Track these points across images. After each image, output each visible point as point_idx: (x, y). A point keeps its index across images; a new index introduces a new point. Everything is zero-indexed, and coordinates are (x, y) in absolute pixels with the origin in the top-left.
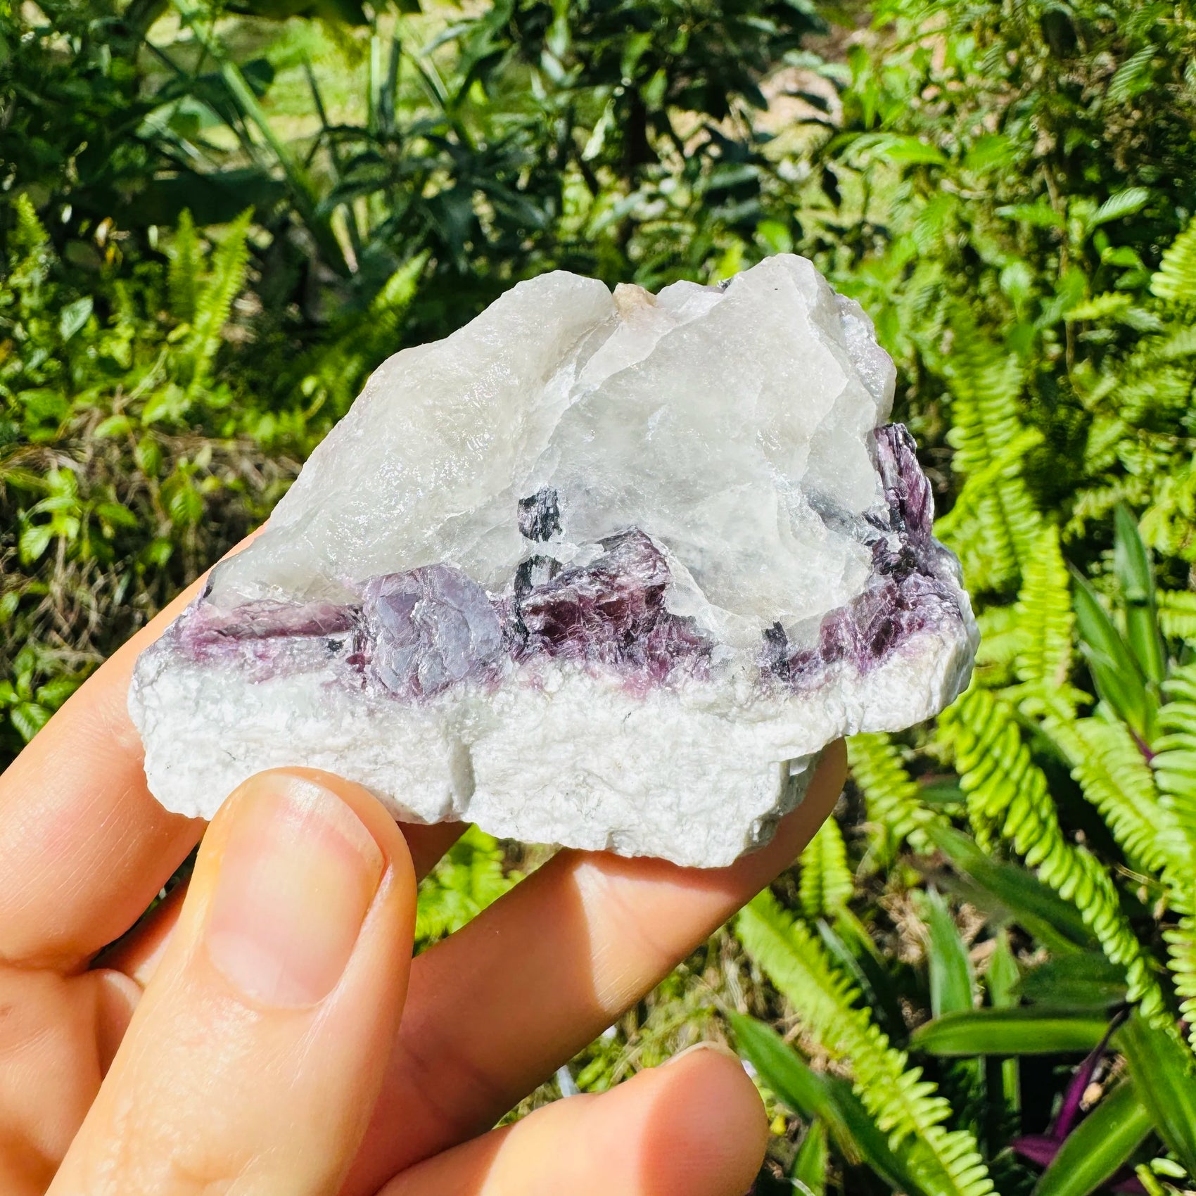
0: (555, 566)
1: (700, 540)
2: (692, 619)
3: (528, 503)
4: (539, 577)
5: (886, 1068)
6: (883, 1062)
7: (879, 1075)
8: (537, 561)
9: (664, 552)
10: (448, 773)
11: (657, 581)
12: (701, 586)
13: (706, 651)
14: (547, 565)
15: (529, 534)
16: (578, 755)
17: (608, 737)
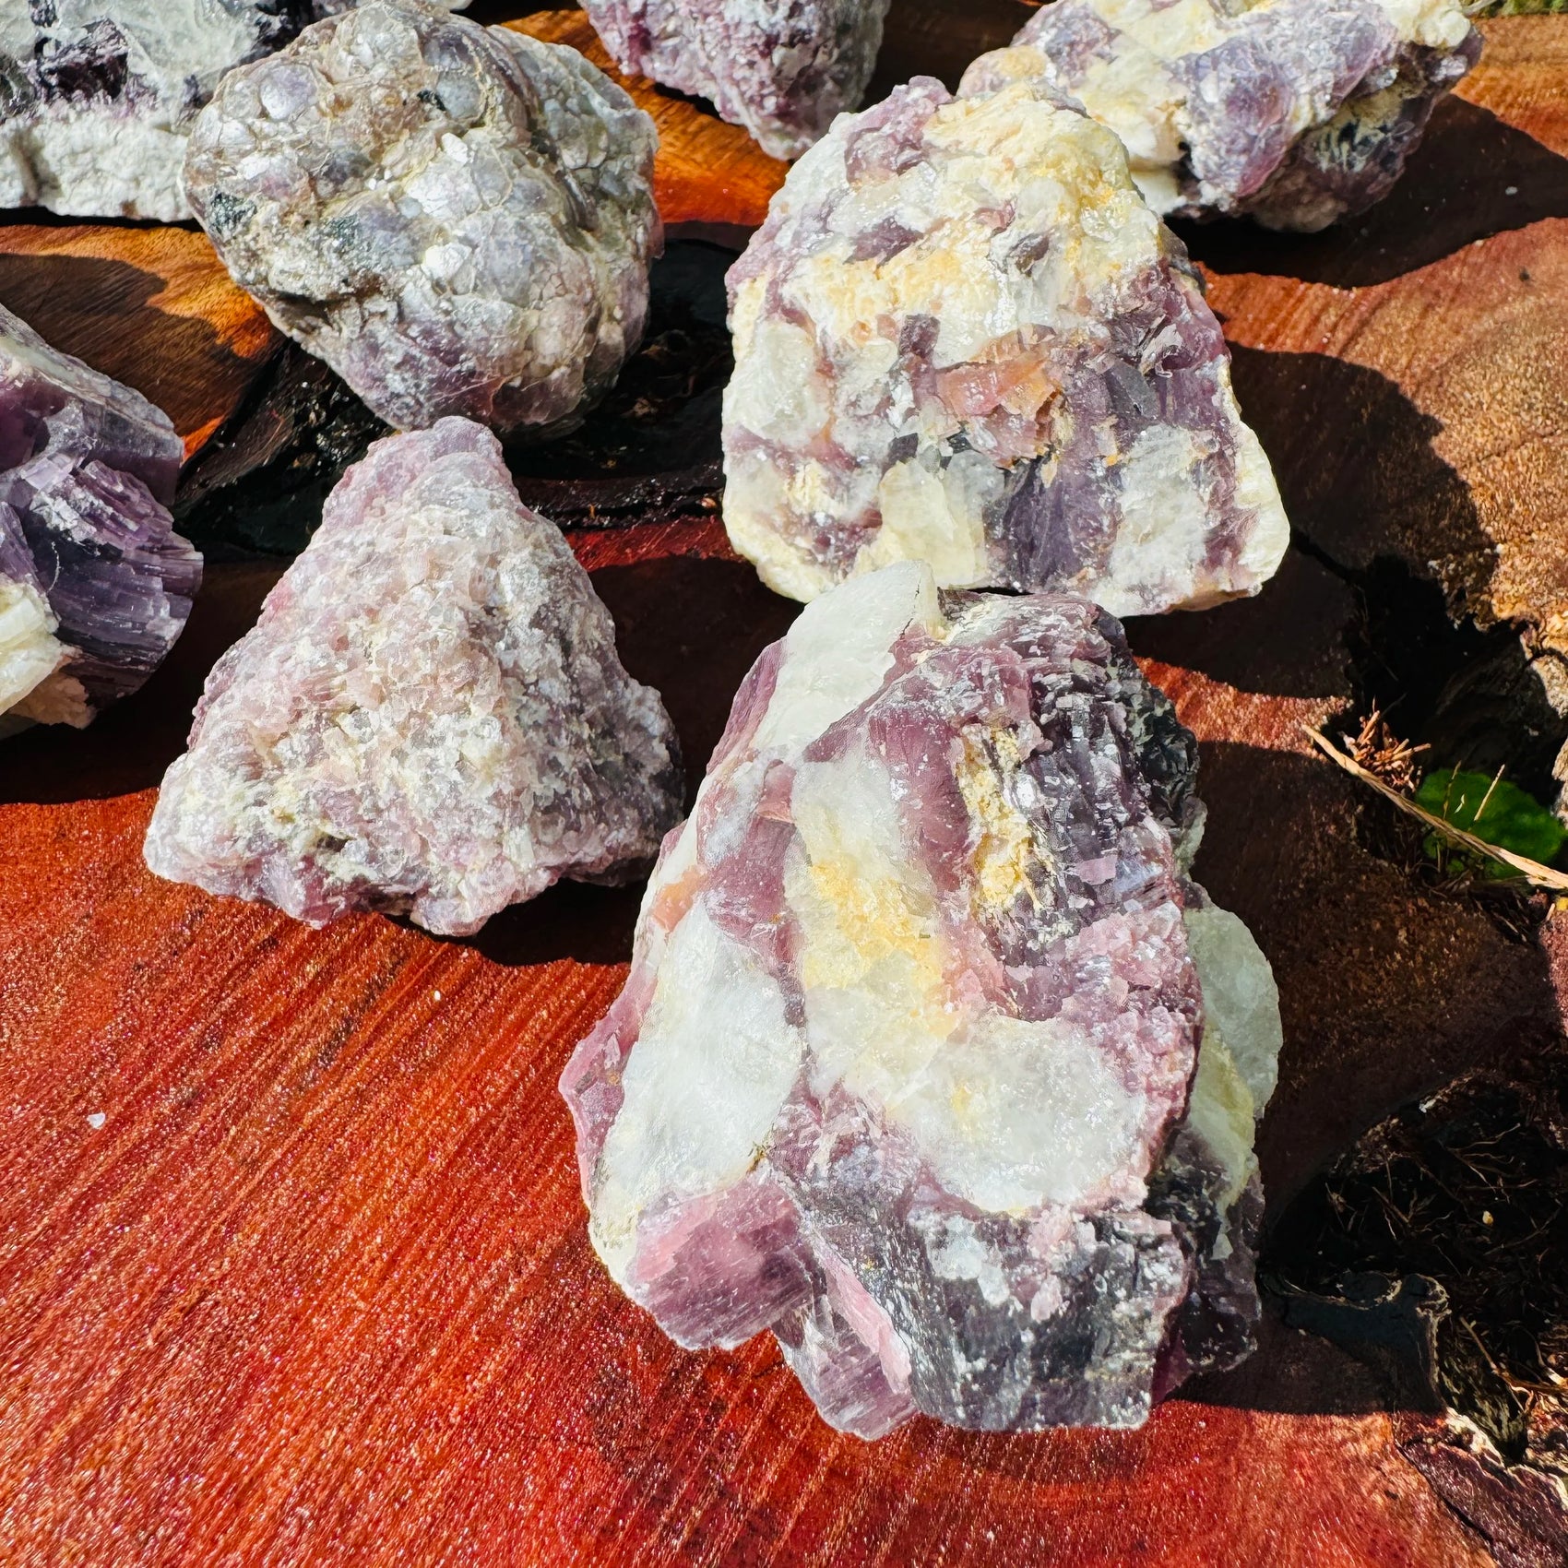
0: (57, 43)
1: (148, 25)
2: (145, 75)
4: (48, 50)
8: (45, 40)
9: (125, 32)
10: (18, 175)
11: (121, 52)
12: (148, 54)
13: (155, 93)
14: (52, 43)
15: (38, 23)
16: (94, 160)
17: (108, 147)
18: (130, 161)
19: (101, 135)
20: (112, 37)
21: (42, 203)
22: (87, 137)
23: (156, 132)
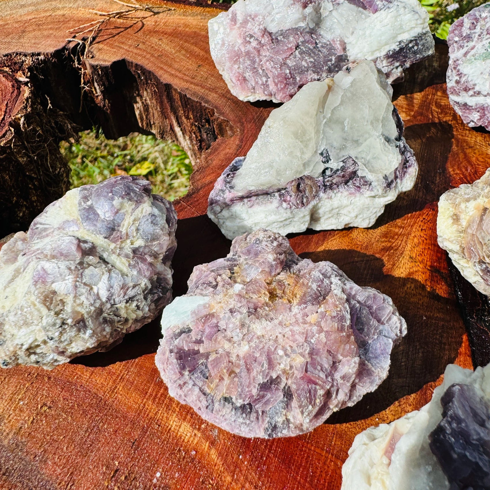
0: (332, 170)
2: (365, 177)
3: (322, 154)
4: (328, 173)
8: (327, 169)
9: (357, 161)
11: (356, 169)
12: (366, 168)
13: (370, 184)
14: (329, 169)
15: (324, 162)
16: (339, 211)
17: (347, 206)
18: (356, 210)
19: (345, 202)
20: (353, 164)
21: (311, 227)
22: (340, 203)
23: (369, 199)
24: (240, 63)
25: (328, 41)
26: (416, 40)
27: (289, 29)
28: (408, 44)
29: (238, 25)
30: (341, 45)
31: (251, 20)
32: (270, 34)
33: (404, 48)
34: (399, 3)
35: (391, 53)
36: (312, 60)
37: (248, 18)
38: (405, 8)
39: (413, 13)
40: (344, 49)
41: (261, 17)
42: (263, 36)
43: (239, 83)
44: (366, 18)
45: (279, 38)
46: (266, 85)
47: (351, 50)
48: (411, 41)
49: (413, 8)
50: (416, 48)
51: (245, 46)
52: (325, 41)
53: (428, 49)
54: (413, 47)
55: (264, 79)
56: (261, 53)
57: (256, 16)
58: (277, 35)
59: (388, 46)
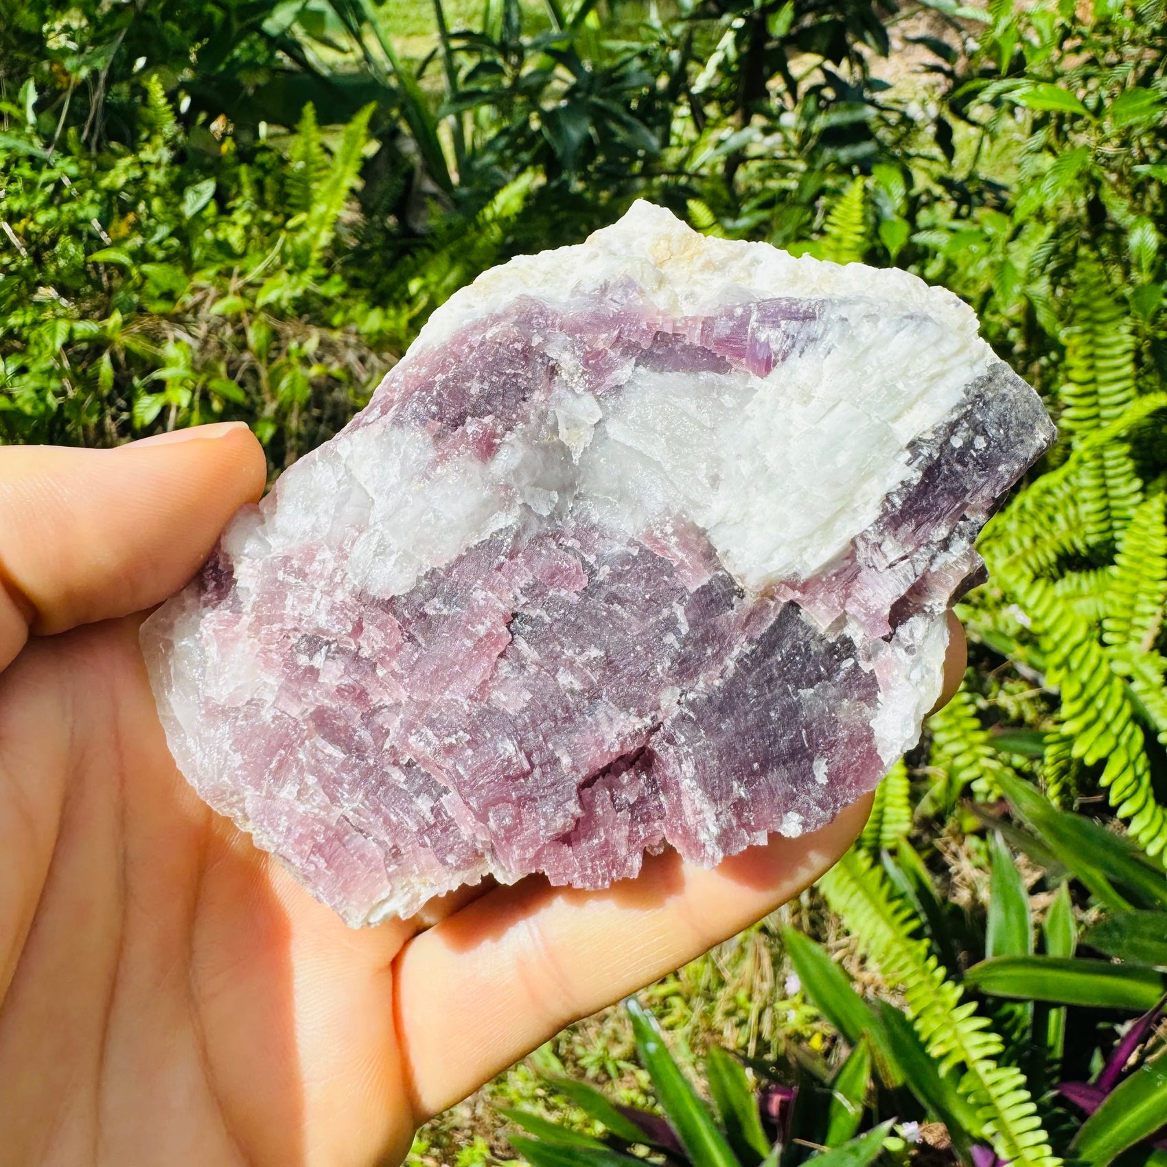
5: (941, 999)
6: (938, 992)
7: (933, 1004)
24: (301, 770)
25: (631, 543)
26: (967, 416)
27: (461, 559)
28: (947, 442)
29: (247, 619)
30: (684, 545)
31: (292, 580)
32: (389, 605)
33: (938, 464)
34: (843, 312)
35: (898, 501)
36: (594, 652)
37: (281, 575)
38: (872, 317)
39: (912, 325)
40: (709, 555)
41: (327, 555)
42: (358, 629)
43: (322, 863)
44: (741, 406)
45: (430, 611)
46: (439, 827)
47: (734, 551)
48: (953, 427)
49: (901, 306)
50: (980, 443)
51: (298, 698)
52: (618, 548)
53: (1027, 427)
54: (969, 444)
55: (424, 804)
56: (374, 700)
57: (310, 556)
58: (418, 598)
59: (874, 482)
